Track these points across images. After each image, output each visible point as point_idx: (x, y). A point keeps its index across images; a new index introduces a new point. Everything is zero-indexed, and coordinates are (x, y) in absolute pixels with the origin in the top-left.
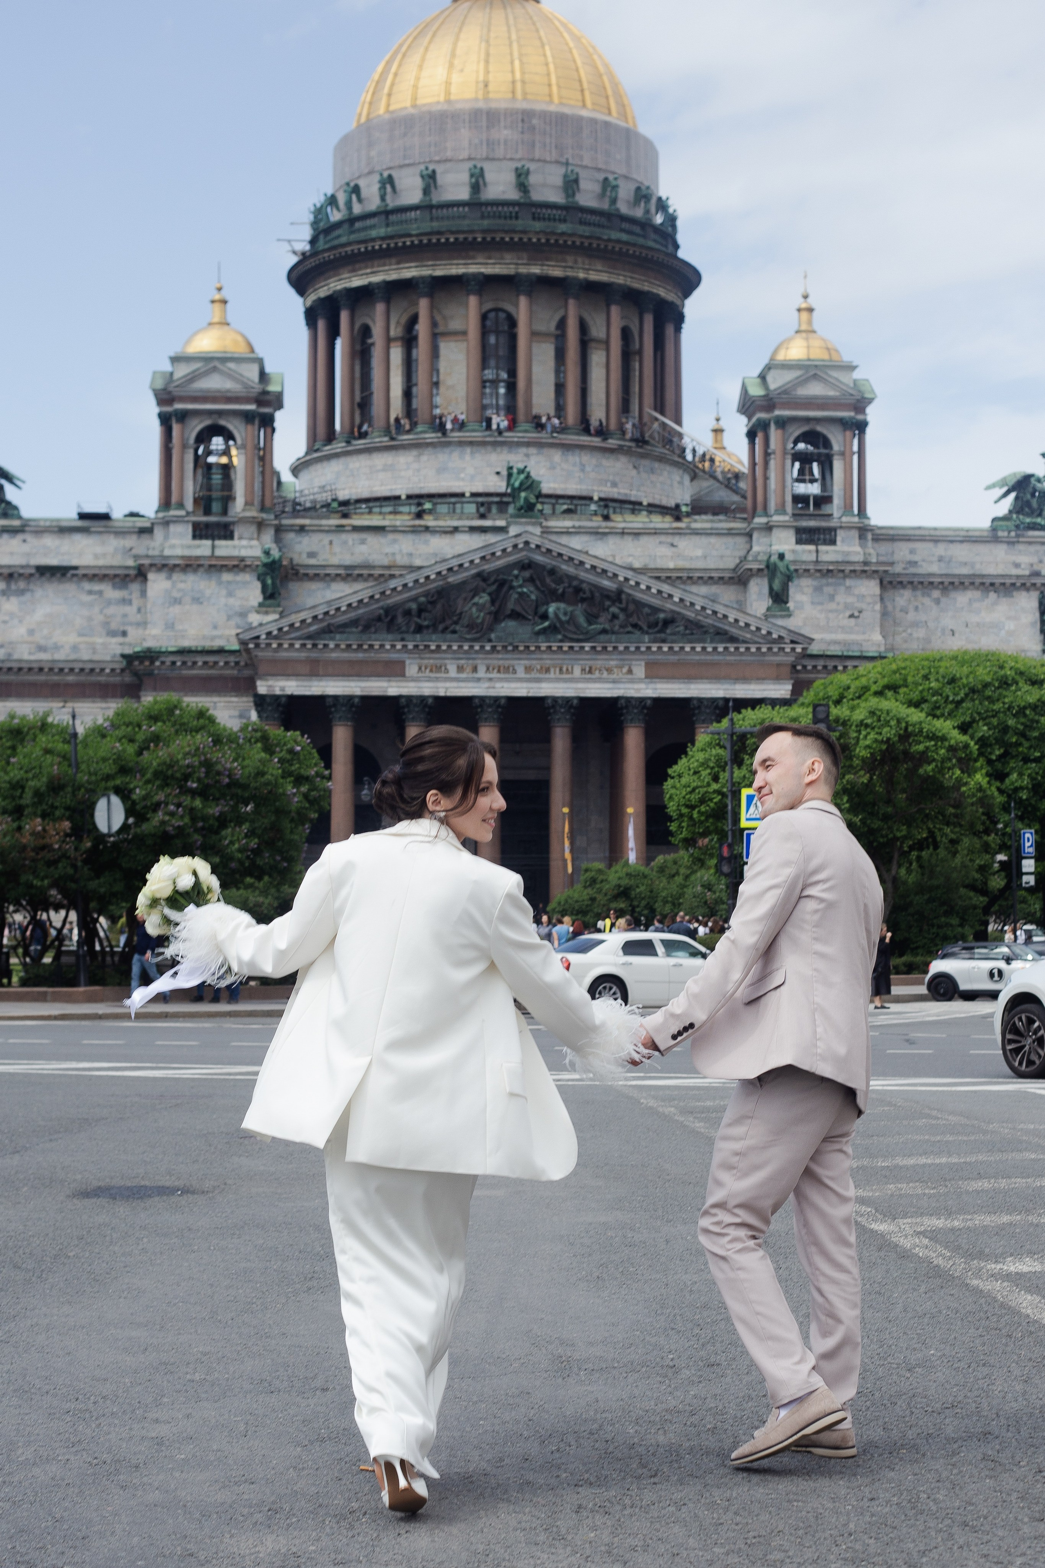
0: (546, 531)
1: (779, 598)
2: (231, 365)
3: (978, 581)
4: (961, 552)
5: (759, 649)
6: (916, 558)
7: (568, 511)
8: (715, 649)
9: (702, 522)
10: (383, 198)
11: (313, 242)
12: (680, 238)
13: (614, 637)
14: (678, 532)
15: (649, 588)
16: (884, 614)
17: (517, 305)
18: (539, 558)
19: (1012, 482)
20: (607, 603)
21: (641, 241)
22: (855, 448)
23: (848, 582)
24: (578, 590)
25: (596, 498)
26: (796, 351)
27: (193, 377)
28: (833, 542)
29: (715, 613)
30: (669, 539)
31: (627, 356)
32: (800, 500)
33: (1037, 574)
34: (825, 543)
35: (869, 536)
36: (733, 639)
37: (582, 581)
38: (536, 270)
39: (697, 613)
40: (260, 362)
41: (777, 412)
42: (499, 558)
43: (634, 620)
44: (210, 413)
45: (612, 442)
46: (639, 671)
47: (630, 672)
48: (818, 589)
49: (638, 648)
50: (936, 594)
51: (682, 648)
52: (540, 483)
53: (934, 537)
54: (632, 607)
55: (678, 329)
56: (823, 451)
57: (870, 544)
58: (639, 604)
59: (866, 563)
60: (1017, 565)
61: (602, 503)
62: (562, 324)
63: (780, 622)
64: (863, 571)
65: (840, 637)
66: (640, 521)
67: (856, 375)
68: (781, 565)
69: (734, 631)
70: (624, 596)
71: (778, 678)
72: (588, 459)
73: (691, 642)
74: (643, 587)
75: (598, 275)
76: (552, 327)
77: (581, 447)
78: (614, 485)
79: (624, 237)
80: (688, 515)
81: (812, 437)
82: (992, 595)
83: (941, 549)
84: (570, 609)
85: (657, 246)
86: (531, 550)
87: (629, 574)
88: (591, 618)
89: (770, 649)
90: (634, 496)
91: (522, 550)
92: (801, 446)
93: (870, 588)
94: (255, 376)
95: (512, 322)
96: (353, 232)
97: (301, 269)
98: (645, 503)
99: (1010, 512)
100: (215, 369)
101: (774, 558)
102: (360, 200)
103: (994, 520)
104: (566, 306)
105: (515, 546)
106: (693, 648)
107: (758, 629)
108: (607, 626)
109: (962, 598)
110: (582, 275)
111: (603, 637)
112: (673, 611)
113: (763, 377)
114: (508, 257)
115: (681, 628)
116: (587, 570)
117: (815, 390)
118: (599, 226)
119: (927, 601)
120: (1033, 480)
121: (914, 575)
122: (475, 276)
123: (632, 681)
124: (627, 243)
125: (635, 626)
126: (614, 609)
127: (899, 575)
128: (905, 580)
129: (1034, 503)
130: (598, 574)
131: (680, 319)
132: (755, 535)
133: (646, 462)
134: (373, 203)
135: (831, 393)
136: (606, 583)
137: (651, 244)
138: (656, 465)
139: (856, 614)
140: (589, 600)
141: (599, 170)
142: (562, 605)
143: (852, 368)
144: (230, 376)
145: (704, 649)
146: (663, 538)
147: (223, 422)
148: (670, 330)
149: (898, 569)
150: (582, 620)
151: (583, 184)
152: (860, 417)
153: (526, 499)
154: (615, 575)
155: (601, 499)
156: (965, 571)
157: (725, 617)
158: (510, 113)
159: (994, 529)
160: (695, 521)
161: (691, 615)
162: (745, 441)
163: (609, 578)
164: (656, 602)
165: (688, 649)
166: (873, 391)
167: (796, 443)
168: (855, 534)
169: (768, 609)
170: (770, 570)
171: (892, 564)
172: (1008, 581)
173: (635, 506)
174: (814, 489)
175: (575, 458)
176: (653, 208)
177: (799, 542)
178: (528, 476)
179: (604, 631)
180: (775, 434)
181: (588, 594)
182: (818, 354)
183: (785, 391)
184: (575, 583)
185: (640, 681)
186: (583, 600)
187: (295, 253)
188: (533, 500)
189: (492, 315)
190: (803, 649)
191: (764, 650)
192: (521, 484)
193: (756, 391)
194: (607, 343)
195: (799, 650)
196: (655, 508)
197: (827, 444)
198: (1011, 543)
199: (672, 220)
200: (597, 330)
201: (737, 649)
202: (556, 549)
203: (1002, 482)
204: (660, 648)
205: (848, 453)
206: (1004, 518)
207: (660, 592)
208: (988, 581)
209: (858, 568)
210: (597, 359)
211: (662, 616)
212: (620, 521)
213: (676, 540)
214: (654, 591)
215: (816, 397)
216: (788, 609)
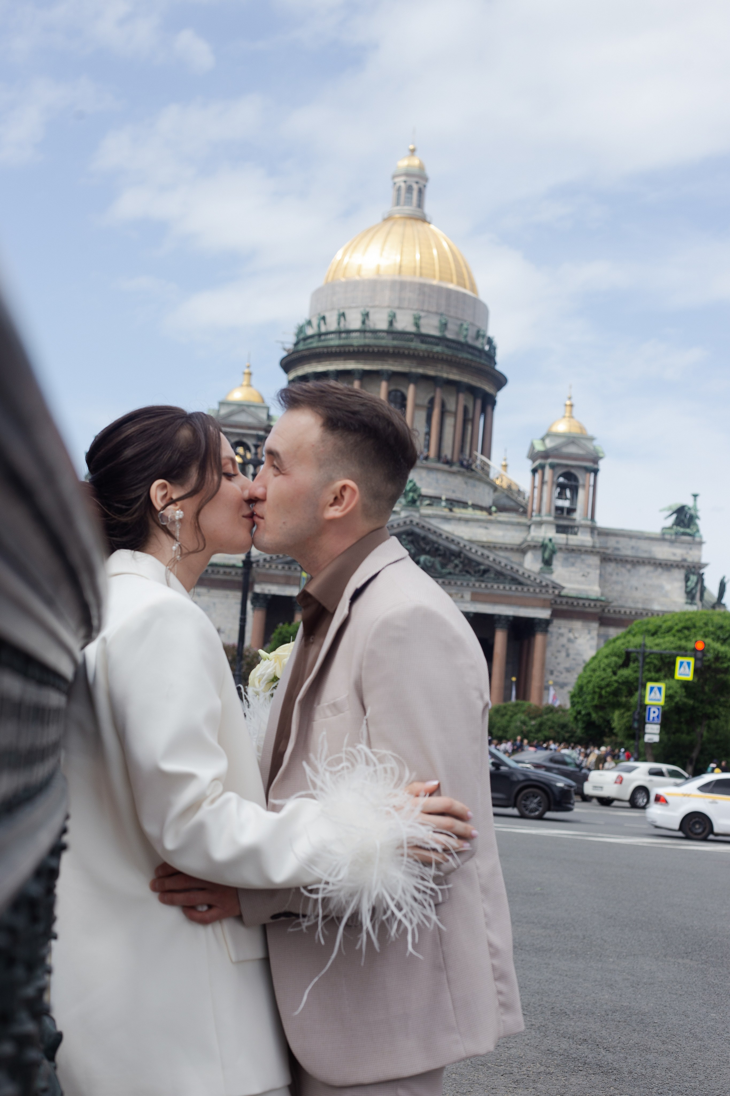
0: (422, 516)
1: (547, 563)
2: (253, 409)
3: (652, 561)
4: (643, 545)
5: (534, 590)
6: (619, 546)
7: (429, 505)
8: (510, 588)
9: (503, 517)
10: (339, 324)
11: (296, 344)
12: (498, 358)
13: (455, 577)
14: (490, 522)
15: (476, 552)
16: (601, 575)
17: (407, 388)
18: (417, 530)
19: (675, 508)
20: (453, 558)
21: (478, 360)
22: (592, 482)
23: (583, 557)
24: (437, 549)
25: (444, 498)
26: (562, 427)
27: (231, 414)
28: (576, 534)
29: (512, 568)
30: (485, 525)
31: (465, 421)
32: (559, 509)
33: (684, 560)
34: (572, 533)
35: (596, 532)
36: (520, 583)
37: (440, 545)
38: (420, 370)
39: (502, 567)
40: (268, 408)
41: (550, 461)
42: (395, 528)
43: (467, 568)
44: (238, 434)
45: (455, 468)
46: (468, 596)
47: (462, 597)
48: (566, 559)
49: (468, 585)
50: (629, 566)
51: (492, 587)
52: (420, 489)
53: (630, 535)
54: (466, 561)
55: (493, 409)
56: (573, 483)
57: (596, 536)
58: (470, 560)
59: (594, 547)
60: (674, 555)
61: (449, 502)
62: (432, 401)
63: (547, 576)
64: (591, 551)
65: (576, 586)
66: (469, 513)
67: (595, 443)
68: (550, 546)
69: (521, 579)
70: (462, 555)
71: (544, 607)
72: (441, 477)
73: (497, 583)
74: (473, 550)
75: (454, 376)
76: (425, 402)
77: (438, 470)
78: (454, 492)
79: (469, 357)
80: (496, 512)
81: (569, 476)
82: (660, 570)
83: (633, 542)
84: (432, 559)
85: (486, 363)
86: (413, 525)
87: (467, 543)
88: (444, 566)
89: (541, 591)
90: (464, 498)
91: (408, 525)
92: (561, 480)
93: (595, 560)
94: (264, 416)
95: (404, 398)
96: (320, 341)
97: (289, 359)
98: (470, 503)
99: (673, 525)
100: (243, 411)
101: (547, 541)
102: (325, 323)
103: (664, 528)
104: (435, 391)
105: (405, 523)
106: (498, 587)
107: (535, 579)
108: (452, 571)
109: (643, 570)
110: (445, 375)
111: (449, 577)
112: (489, 566)
113: (543, 439)
114: (406, 362)
115: (492, 575)
116: (443, 539)
117: (572, 450)
118: (457, 349)
119: (624, 570)
120: (686, 509)
121: (618, 555)
122: (387, 371)
123: (463, 602)
124: (471, 360)
125: (468, 572)
126: (457, 562)
127: (609, 555)
128: (612, 557)
129: (686, 521)
130: (449, 542)
131: (494, 403)
132: (533, 528)
133: (471, 481)
134: (332, 326)
135: (581, 452)
136: (453, 547)
137: (483, 361)
138: (477, 483)
139: (586, 574)
140: (443, 555)
141: (458, 319)
142: (428, 557)
143: (592, 439)
144: (252, 415)
145: (504, 588)
146: (481, 524)
147: (245, 440)
148: (489, 409)
149: (609, 551)
150: (438, 566)
151: (450, 326)
152: (595, 466)
153: (413, 498)
154: (459, 543)
155: (447, 500)
156: (645, 555)
157: (517, 571)
158: (412, 284)
159: (663, 534)
160: (500, 516)
161: (498, 568)
162: (530, 474)
163: (455, 545)
164: (480, 560)
165: (495, 586)
166: (603, 453)
167: (558, 478)
168: (589, 530)
169: (541, 569)
170: (543, 547)
171: (607, 548)
172: (669, 563)
173: (464, 505)
174: (566, 504)
175: (433, 475)
176: (485, 341)
177: (558, 532)
178: (414, 485)
179: (450, 573)
180: (548, 472)
181: (442, 552)
182: (575, 430)
183: (555, 449)
184: (436, 546)
185: (467, 602)
186: (439, 555)
187: (285, 349)
188: (416, 497)
189: (393, 393)
190: (560, 592)
191: (538, 590)
192: (411, 488)
193: (539, 447)
194: (455, 414)
195: (557, 592)
196: (475, 507)
197: (576, 479)
198: (672, 542)
199: (493, 348)
200: (451, 406)
201: (522, 589)
202: (427, 526)
203: (670, 508)
204: (480, 586)
205: (587, 485)
206: (670, 528)
207: (482, 554)
208: (658, 562)
209: (589, 549)
210: (449, 421)
211: (482, 567)
212: (459, 512)
213: (488, 525)
214: (479, 553)
215: (571, 454)
216: (551, 569)
